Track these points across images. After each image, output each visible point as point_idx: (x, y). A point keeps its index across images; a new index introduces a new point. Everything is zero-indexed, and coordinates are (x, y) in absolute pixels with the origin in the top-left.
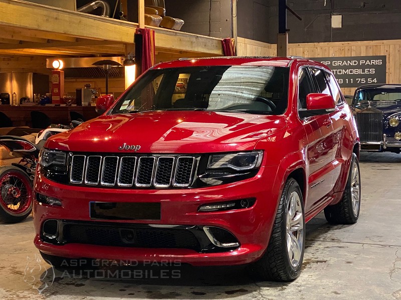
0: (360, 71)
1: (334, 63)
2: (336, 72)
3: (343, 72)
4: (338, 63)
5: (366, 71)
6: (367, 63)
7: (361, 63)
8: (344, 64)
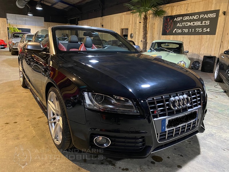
0: (199, 23)
1: (185, 18)
2: (185, 24)
3: (189, 24)
4: (187, 18)
5: (203, 23)
6: (205, 17)
7: (201, 17)
8: (190, 18)
